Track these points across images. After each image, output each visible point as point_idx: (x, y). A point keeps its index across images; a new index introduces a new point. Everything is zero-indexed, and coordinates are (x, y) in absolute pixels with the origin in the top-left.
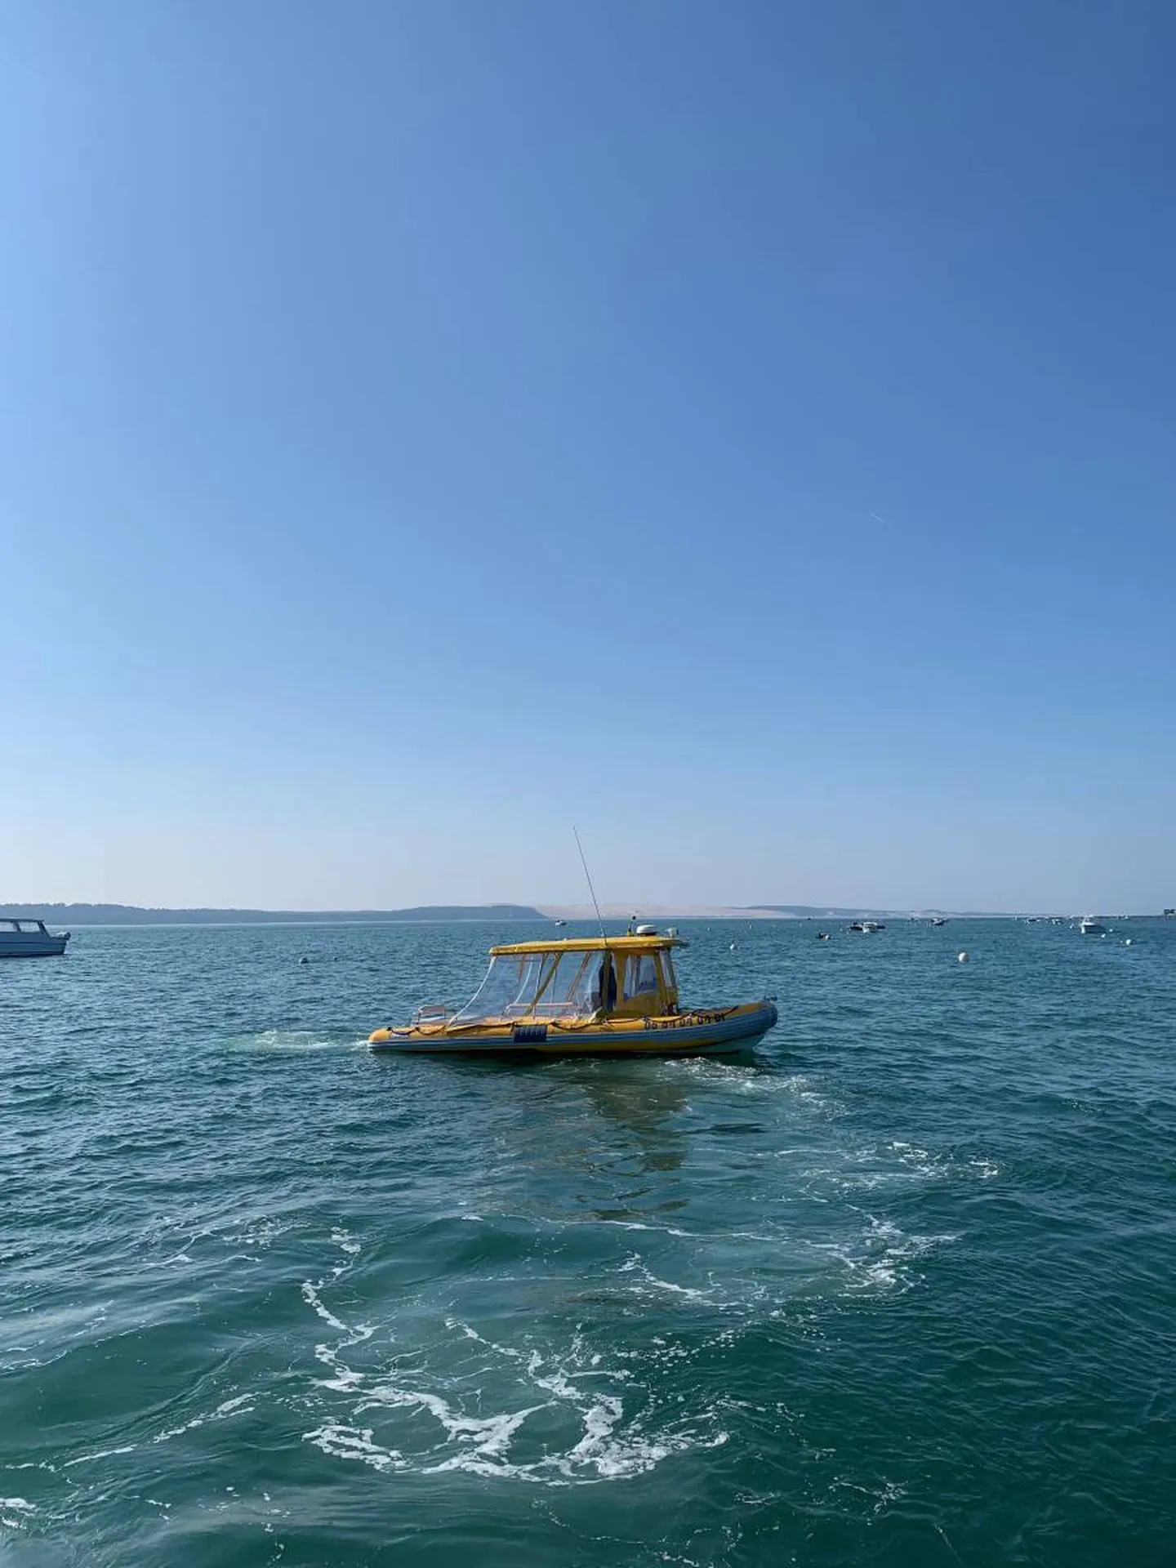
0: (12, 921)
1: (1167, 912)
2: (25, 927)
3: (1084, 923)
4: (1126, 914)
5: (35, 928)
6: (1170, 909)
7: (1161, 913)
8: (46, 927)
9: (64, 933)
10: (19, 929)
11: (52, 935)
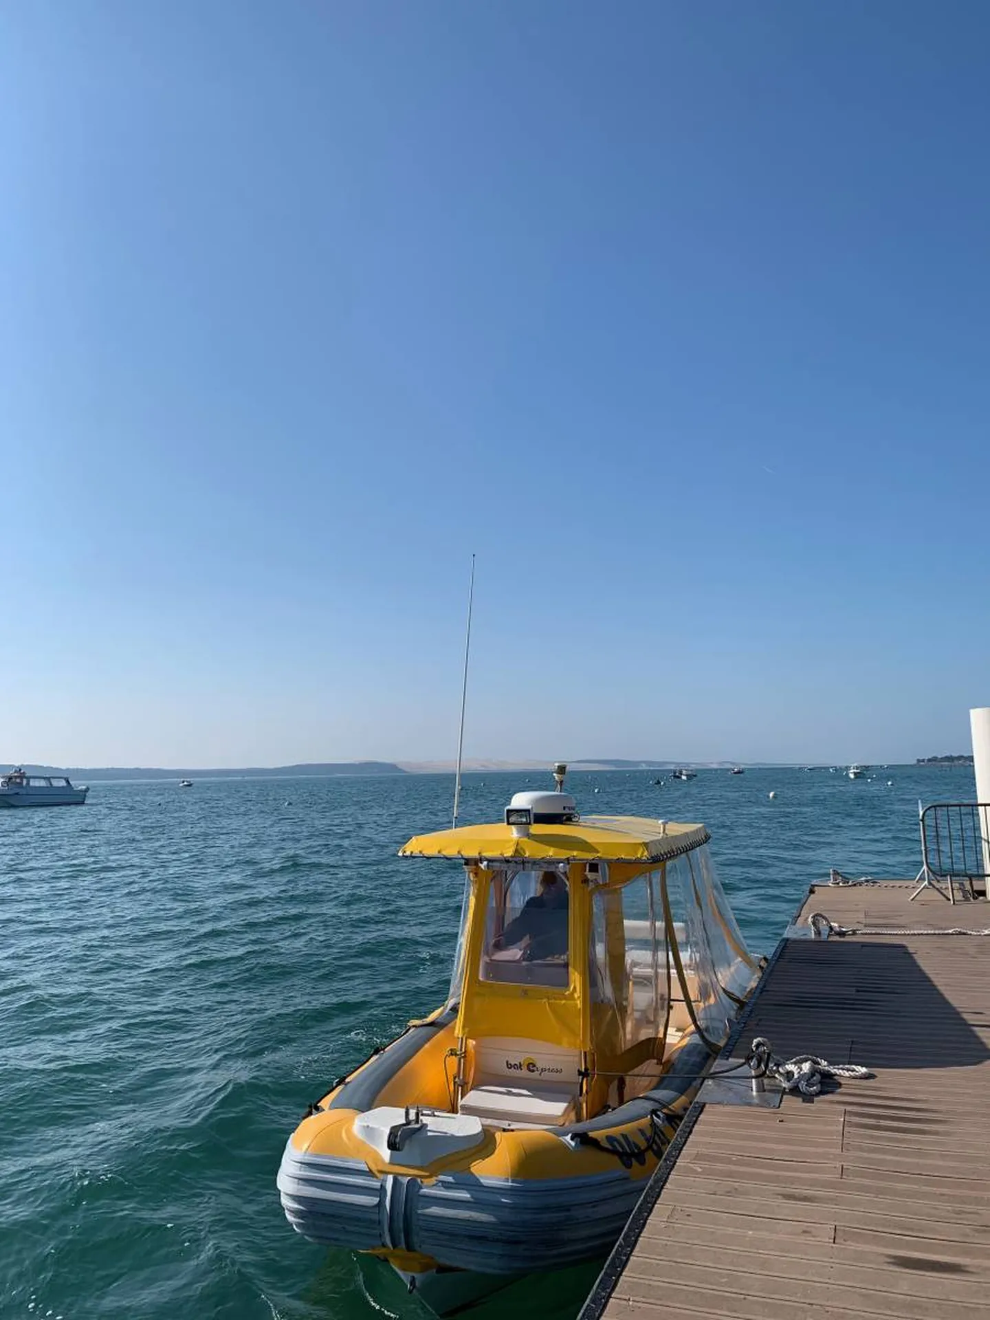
0: (44, 778)
1: (919, 761)
2: (56, 783)
3: (852, 771)
4: (885, 764)
5: (63, 783)
6: (921, 758)
7: (914, 762)
8: (71, 783)
9: (84, 787)
10: (51, 784)
11: (75, 789)
